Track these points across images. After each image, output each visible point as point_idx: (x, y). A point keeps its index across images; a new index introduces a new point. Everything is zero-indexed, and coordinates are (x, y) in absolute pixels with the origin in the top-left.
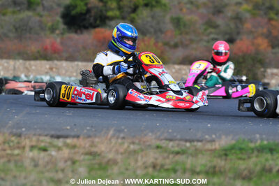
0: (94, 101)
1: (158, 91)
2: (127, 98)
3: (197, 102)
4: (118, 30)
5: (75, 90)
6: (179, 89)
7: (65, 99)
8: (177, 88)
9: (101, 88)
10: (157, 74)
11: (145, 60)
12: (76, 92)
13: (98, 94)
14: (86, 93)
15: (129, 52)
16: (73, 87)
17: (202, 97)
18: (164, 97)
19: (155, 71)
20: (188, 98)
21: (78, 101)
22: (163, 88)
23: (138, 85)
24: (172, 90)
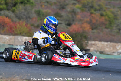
0: (33, 60)
1: (70, 55)
2: (53, 59)
3: (92, 62)
4: (48, 19)
5: (21, 53)
6: (82, 55)
7: (16, 58)
8: (81, 54)
9: (36, 52)
10: (69, 45)
11: (62, 37)
12: (22, 55)
13: (35, 57)
14: (28, 55)
15: (53, 32)
16: (20, 52)
17: (95, 60)
18: (74, 59)
19: (68, 44)
20: (87, 60)
21: (23, 60)
22: (73, 54)
23: (58, 51)
24: (78, 55)
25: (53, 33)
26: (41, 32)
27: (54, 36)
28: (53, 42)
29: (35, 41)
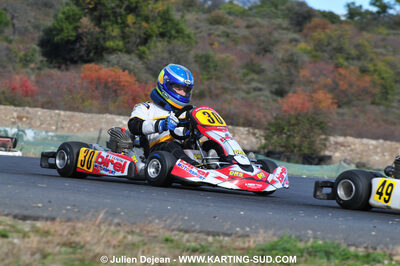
0: (126, 173)
1: (218, 163)
2: (174, 173)
3: (273, 182)
4: (167, 73)
5: (99, 156)
6: (248, 163)
7: (85, 168)
8: (245, 161)
9: (136, 155)
10: (218, 139)
11: (201, 117)
12: (100, 160)
13: (132, 165)
14: (115, 161)
15: (179, 105)
16: (97, 152)
17: (281, 176)
18: (227, 174)
19: (215, 135)
20: (261, 175)
21: (103, 172)
22: (226, 161)
23: (190, 153)
24: (238, 164)
25: (180, 107)
26: (152, 105)
27: (183, 116)
28: (180, 131)
29: (136, 125)
